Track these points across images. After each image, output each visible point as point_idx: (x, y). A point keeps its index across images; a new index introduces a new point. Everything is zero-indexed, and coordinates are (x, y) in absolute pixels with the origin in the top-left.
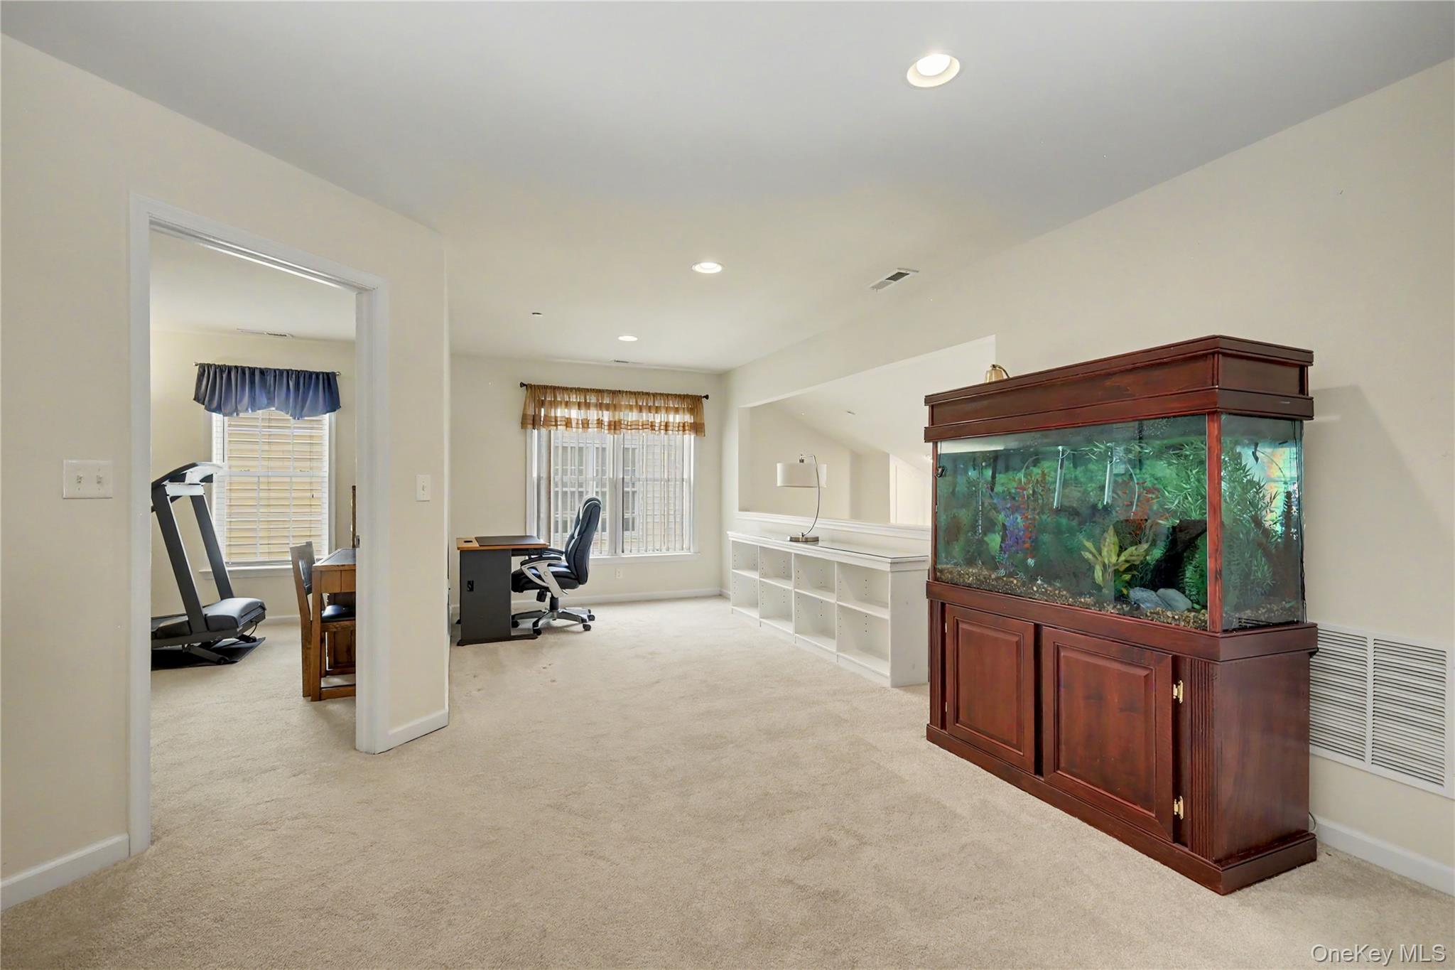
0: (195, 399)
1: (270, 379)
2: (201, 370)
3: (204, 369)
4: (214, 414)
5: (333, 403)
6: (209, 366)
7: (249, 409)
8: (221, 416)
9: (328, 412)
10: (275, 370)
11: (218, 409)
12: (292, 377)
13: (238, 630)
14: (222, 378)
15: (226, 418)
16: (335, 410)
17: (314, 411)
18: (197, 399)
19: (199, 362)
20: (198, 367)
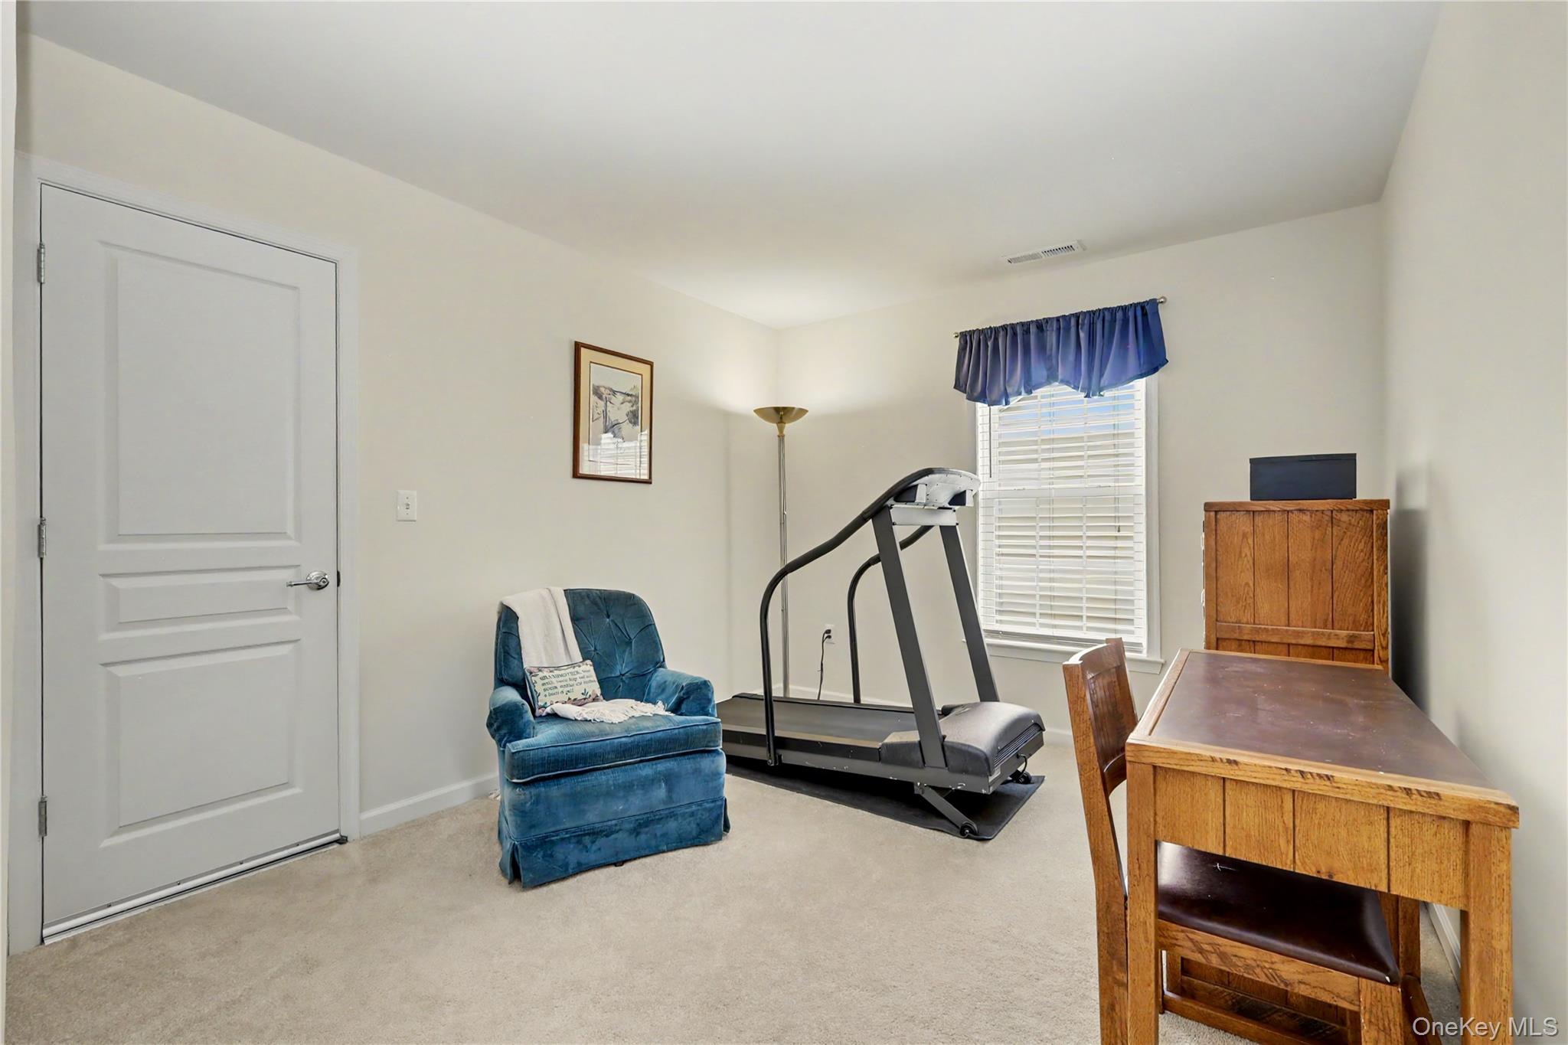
0: (955, 387)
1: (1051, 338)
2: (962, 342)
3: (965, 338)
4: (979, 405)
5: (1154, 359)
6: (971, 333)
7: (1023, 390)
8: (986, 405)
9: (1141, 376)
10: (1058, 319)
11: (982, 397)
12: (1083, 324)
13: (991, 779)
14: (987, 346)
15: (995, 408)
16: (1155, 370)
17: (1121, 379)
18: (957, 386)
19: (959, 332)
20: (958, 339)
